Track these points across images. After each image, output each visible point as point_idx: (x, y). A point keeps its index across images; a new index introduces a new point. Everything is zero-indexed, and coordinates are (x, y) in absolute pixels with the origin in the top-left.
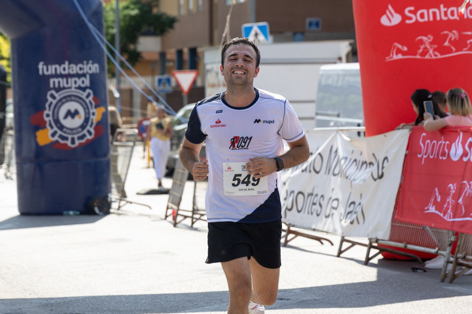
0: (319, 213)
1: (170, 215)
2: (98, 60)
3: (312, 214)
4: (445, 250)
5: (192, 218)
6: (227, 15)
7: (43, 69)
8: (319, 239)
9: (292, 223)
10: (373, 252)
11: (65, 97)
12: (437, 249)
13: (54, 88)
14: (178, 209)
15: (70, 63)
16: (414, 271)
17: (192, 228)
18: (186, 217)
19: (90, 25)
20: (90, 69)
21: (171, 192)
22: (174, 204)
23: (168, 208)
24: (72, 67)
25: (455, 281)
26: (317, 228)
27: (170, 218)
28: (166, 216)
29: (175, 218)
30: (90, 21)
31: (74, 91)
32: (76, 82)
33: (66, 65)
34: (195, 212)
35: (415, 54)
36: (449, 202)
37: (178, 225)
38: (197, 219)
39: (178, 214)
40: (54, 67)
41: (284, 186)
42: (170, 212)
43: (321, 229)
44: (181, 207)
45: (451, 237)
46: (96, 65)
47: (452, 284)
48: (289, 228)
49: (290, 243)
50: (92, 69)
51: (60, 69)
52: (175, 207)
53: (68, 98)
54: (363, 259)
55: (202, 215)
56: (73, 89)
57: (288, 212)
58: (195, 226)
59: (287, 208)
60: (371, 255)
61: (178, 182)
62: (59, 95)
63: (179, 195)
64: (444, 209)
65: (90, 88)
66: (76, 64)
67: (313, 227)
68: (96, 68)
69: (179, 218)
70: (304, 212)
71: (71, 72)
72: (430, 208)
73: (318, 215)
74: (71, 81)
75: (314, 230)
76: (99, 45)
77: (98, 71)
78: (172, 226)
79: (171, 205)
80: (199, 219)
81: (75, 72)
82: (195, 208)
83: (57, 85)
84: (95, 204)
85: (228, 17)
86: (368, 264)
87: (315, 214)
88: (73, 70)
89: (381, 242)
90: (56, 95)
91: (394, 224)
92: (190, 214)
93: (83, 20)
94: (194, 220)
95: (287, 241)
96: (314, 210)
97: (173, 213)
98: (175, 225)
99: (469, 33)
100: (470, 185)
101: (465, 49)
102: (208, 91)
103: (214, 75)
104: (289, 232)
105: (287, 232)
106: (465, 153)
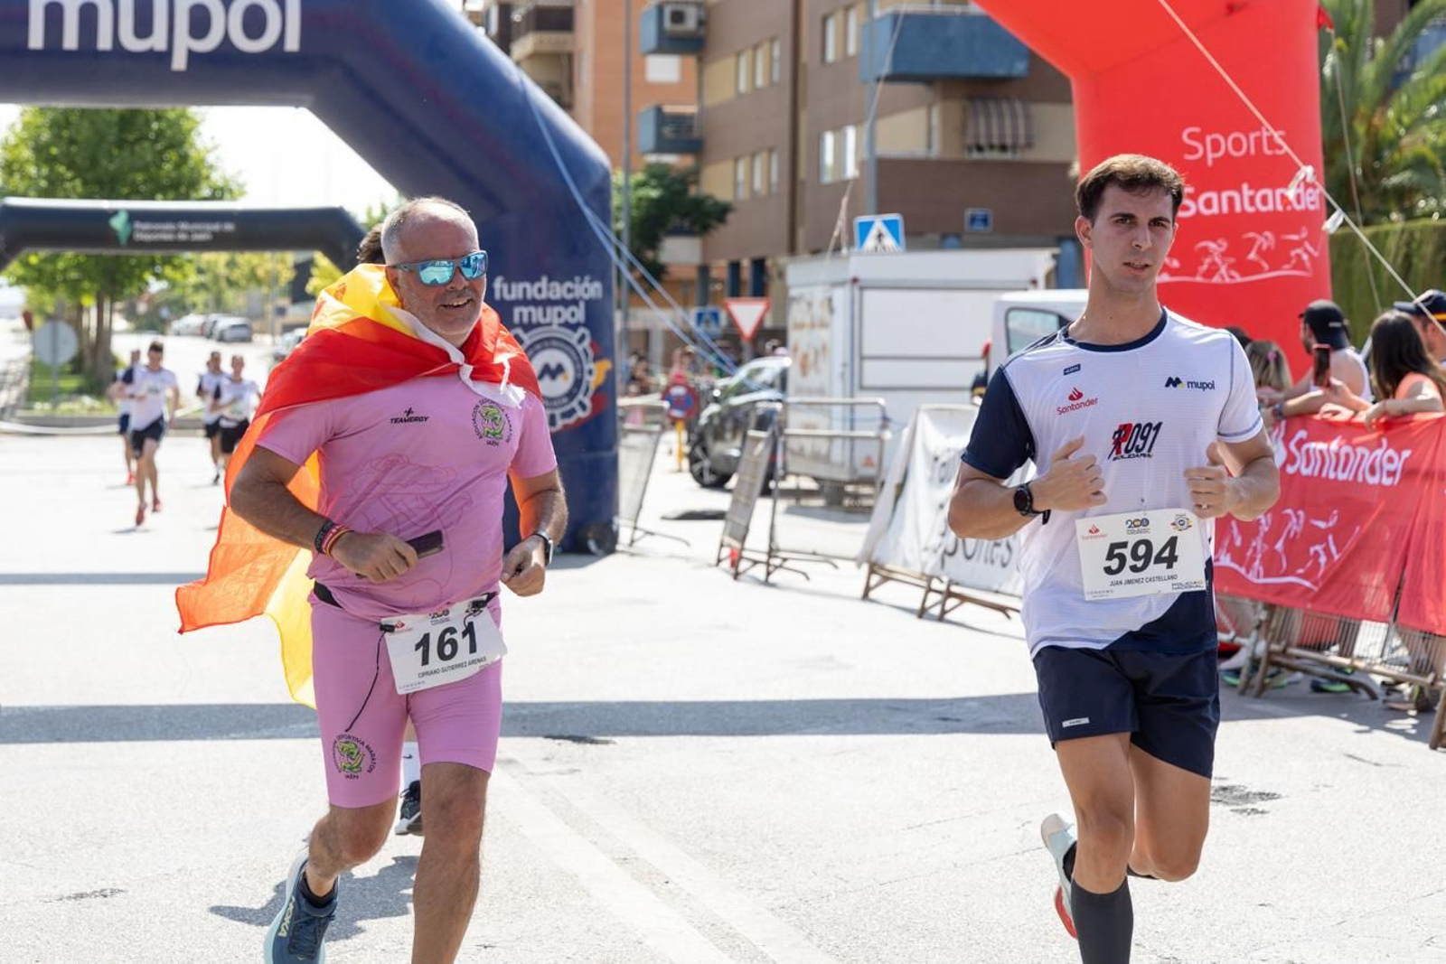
0: (1005, 561)
1: (725, 559)
2: (601, 274)
3: (992, 562)
4: (1248, 636)
5: (768, 564)
6: (842, 195)
7: (501, 290)
8: (1003, 609)
9: (956, 579)
11: (540, 341)
12: (1232, 634)
13: (521, 325)
14: (742, 549)
15: (550, 280)
17: (766, 583)
18: (755, 562)
19: (587, 212)
20: (586, 290)
21: (728, 516)
22: (735, 538)
23: (722, 546)
24: (554, 288)
25: (1265, 694)
26: (1003, 589)
27: (726, 564)
28: (719, 561)
29: (735, 564)
30: (587, 203)
31: (556, 331)
32: (559, 315)
33: (544, 282)
34: (774, 553)
35: (1194, 274)
36: (1255, 549)
37: (741, 577)
38: (776, 567)
39: (741, 557)
40: (521, 286)
42: (726, 552)
43: (1009, 590)
44: (748, 544)
46: (597, 285)
47: (1260, 701)
48: (949, 587)
49: (948, 616)
50: (589, 291)
51: (532, 291)
52: (736, 544)
53: (545, 343)
55: (785, 560)
56: (555, 327)
57: (947, 559)
58: (772, 579)
59: (945, 552)
61: (743, 499)
62: (531, 337)
63: (743, 523)
64: (1247, 559)
65: (586, 325)
66: (562, 282)
67: (995, 587)
68: (596, 290)
69: (743, 565)
70: (978, 560)
71: (553, 297)
72: (1222, 558)
73: (1004, 565)
74: (552, 312)
75: (997, 592)
76: (603, 248)
77: (600, 295)
78: (729, 579)
79: (728, 540)
80: (781, 566)
81: (558, 296)
82: (774, 547)
83: (525, 319)
84: (590, 535)
85: (845, 201)
87: (998, 563)
88: (555, 293)
90: (524, 337)
92: (764, 558)
93: (575, 202)
94: (771, 569)
95: (944, 612)
96: (997, 556)
97: (732, 554)
98: (736, 576)
99: (1295, 237)
100: (1298, 517)
101: (1286, 266)
102: (794, 336)
103: (803, 306)
104: (949, 594)
105: (945, 595)
106: (1291, 459)
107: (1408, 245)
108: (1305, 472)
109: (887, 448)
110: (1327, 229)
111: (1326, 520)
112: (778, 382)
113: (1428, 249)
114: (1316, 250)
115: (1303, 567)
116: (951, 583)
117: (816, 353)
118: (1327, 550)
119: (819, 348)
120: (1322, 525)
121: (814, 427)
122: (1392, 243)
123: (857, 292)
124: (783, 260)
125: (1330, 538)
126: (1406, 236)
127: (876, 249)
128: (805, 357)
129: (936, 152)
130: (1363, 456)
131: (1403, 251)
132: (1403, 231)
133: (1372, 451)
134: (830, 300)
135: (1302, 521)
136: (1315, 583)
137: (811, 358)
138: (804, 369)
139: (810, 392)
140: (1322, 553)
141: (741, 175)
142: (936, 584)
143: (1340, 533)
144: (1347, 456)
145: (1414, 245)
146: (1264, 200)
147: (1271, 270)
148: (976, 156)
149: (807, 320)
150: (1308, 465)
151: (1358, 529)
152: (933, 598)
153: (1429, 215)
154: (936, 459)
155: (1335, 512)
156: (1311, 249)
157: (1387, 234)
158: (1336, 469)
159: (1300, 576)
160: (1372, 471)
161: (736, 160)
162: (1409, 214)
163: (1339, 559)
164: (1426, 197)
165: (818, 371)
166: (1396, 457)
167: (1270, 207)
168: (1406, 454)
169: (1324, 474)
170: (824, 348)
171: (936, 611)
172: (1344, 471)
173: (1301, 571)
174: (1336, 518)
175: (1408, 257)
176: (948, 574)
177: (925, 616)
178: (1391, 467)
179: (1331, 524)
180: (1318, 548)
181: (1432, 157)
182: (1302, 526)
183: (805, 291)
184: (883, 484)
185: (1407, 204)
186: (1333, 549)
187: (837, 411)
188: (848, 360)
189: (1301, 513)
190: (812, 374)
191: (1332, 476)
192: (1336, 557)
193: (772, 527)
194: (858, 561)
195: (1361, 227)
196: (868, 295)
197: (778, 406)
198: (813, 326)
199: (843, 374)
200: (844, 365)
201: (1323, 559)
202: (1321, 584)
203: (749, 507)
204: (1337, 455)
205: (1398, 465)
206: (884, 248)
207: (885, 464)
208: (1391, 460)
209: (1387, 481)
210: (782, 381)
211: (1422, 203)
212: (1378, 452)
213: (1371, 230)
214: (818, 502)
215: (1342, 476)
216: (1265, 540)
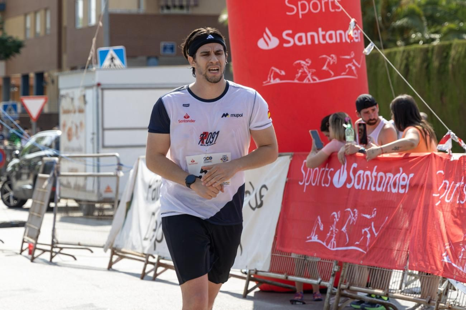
1: (25, 250)
4: (327, 281)
5: (51, 252)
9: (162, 255)
10: (252, 284)
12: (320, 280)
14: (36, 243)
16: (292, 304)
17: (51, 263)
18: (44, 251)
21: (27, 224)
22: (31, 237)
23: (23, 242)
27: (26, 253)
28: (22, 251)
34: (55, 245)
35: (293, 78)
36: (332, 231)
37: (35, 260)
38: (56, 253)
39: (35, 248)
41: (153, 216)
42: (26, 246)
44: (40, 240)
45: (334, 267)
48: (158, 260)
49: (159, 277)
52: (32, 241)
54: (242, 292)
55: (61, 249)
57: (157, 243)
58: (54, 260)
59: (156, 240)
60: (250, 288)
61: (36, 214)
63: (37, 228)
64: (327, 238)
69: (37, 253)
72: (313, 237)
80: (59, 253)
85: (94, 40)
86: (247, 297)
89: (260, 274)
91: (274, 254)
94: (53, 254)
95: (156, 275)
98: (33, 259)
99: (348, 57)
100: (354, 213)
101: (343, 73)
102: (63, 118)
103: (69, 100)
104: (159, 264)
105: (156, 265)
106: (349, 180)
107: (407, 59)
108: (357, 187)
109: (121, 181)
110: (365, 52)
111: (370, 214)
112: (54, 145)
113: (418, 61)
114: (359, 64)
115: (358, 242)
116: (160, 258)
117: (77, 127)
118: (371, 231)
119: (78, 124)
120: (368, 216)
121: (76, 171)
122: (398, 58)
123: (100, 91)
124: (55, 74)
125: (373, 224)
126: (405, 54)
127: (110, 66)
128: (70, 130)
129: (143, 9)
130: (390, 178)
131: (405, 62)
132: (404, 51)
133: (394, 175)
134: (84, 96)
135: (356, 215)
136: (365, 250)
137: (74, 130)
138: (70, 137)
139: (73, 150)
140: (368, 232)
141: (28, 25)
142: (151, 259)
143: (377, 220)
144: (382, 177)
145: (410, 59)
146: (331, 37)
147: (335, 76)
148: (166, 11)
149: (71, 108)
150: (358, 184)
151: (387, 218)
152: (150, 267)
153: (417, 42)
154: (150, 187)
155: (375, 209)
156: (356, 64)
157: (395, 53)
158: (375, 186)
159: (357, 246)
160: (395, 184)
161: (26, 15)
162: (407, 42)
163: (377, 235)
164: (415, 32)
165: (78, 138)
166: (406, 177)
167: (334, 41)
168: (411, 175)
169: (368, 189)
170: (81, 124)
171: (151, 274)
172: (379, 186)
173: (357, 243)
174: (375, 212)
175: (407, 66)
176: (158, 253)
177: (145, 277)
178: (404, 183)
179: (373, 216)
180: (366, 229)
181: (418, 10)
182: (356, 218)
183: (70, 91)
184: (119, 202)
185: (405, 36)
186: (374, 230)
187: (90, 161)
188: (95, 131)
189: (355, 210)
190: (74, 139)
191: (373, 189)
192: (376, 234)
193: (54, 230)
194: (104, 248)
195: (383, 50)
196: (106, 93)
197: (57, 159)
198: (75, 112)
199: (93, 139)
200: (93, 134)
201: (369, 236)
202: (368, 250)
203: (40, 219)
204: (376, 177)
205: (407, 182)
206: (115, 65)
207: (120, 190)
208: (404, 179)
209: (402, 191)
210: (57, 144)
211: (413, 36)
212: (398, 175)
213: (387, 51)
214: (80, 214)
215: (379, 189)
216: (337, 227)
